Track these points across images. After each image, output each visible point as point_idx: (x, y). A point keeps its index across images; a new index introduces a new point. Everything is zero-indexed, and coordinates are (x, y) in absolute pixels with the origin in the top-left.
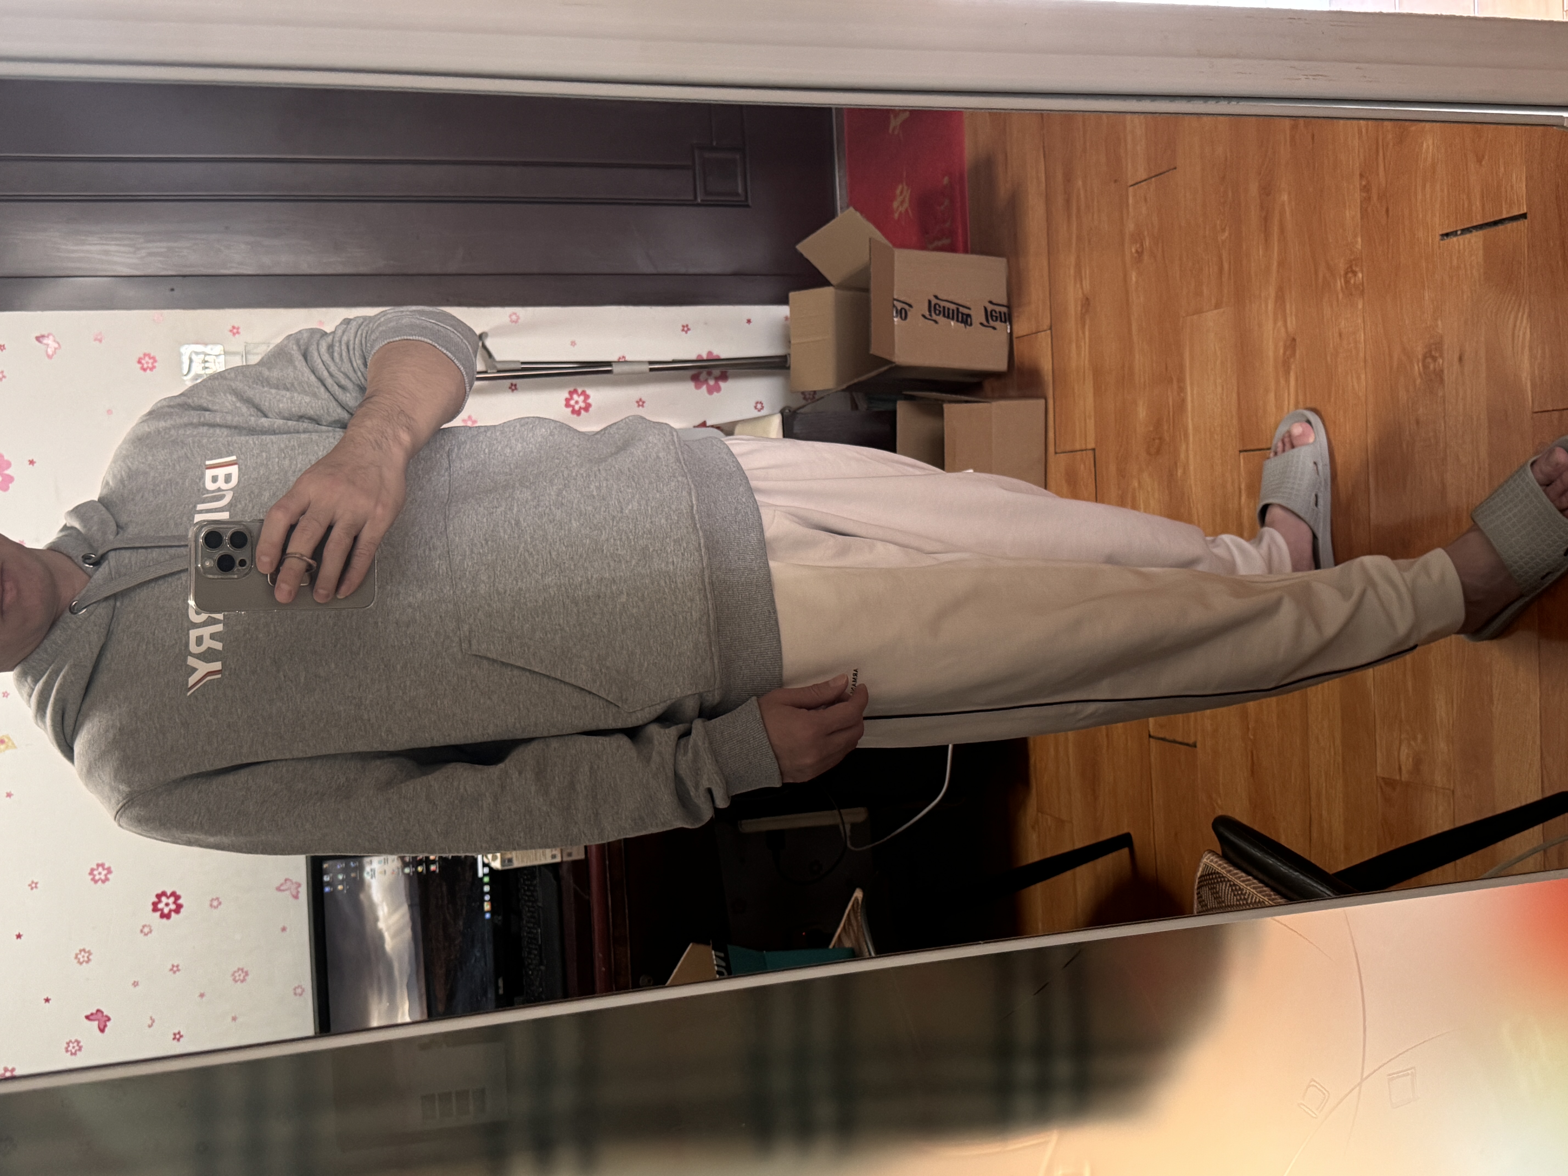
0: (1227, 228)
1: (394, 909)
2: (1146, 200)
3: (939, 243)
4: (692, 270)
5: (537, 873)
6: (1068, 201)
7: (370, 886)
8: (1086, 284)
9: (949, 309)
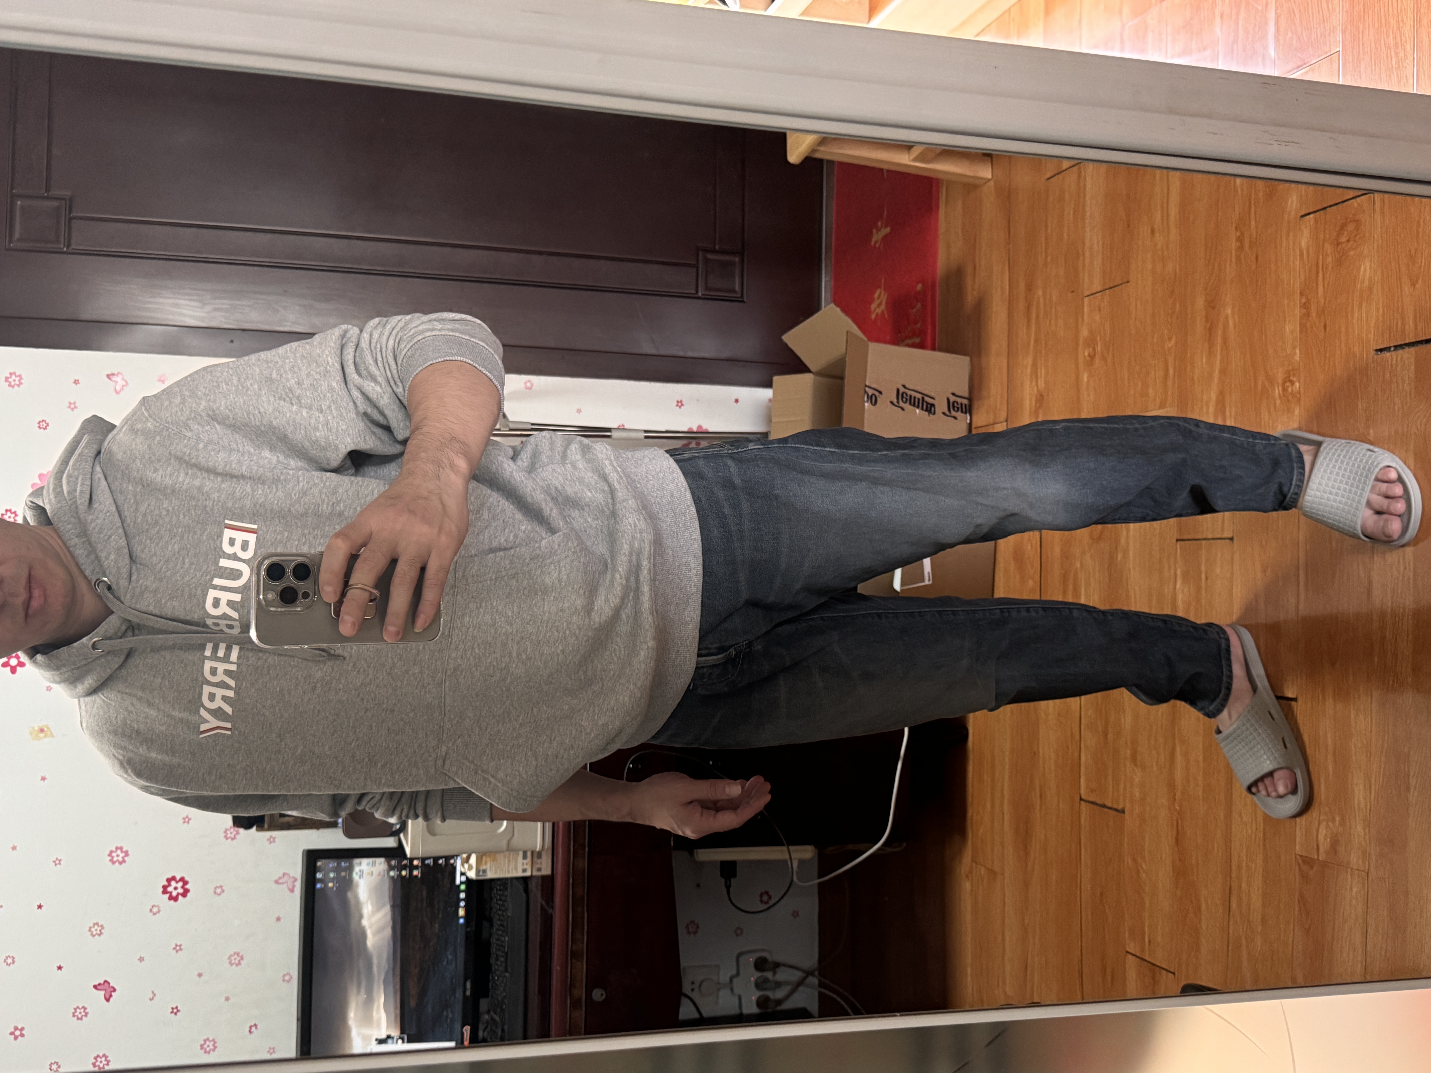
0: (1174, 337)
1: (378, 908)
2: (1099, 310)
3: (910, 342)
4: (690, 354)
5: (509, 885)
6: (1028, 308)
7: (357, 886)
8: (1041, 383)
9: (915, 398)
